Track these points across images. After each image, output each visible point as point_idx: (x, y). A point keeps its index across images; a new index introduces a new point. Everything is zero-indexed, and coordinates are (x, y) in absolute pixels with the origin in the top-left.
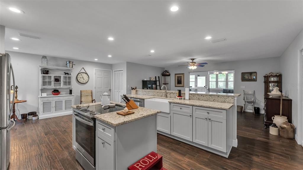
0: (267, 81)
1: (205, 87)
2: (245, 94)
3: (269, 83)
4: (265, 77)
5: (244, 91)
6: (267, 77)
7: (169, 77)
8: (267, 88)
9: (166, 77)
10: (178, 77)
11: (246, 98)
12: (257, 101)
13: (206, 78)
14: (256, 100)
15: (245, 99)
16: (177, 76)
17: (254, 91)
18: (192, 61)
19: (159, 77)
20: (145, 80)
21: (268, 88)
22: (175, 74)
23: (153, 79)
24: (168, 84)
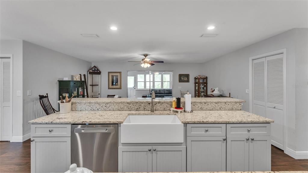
0: (198, 83)
1: (134, 88)
4: (195, 78)
5: (181, 91)
6: (198, 79)
7: (100, 76)
9: (94, 75)
10: (113, 76)
16: (111, 74)
19: (84, 75)
22: (109, 73)
23: (77, 78)
24: (97, 85)
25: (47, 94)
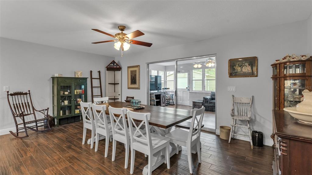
0: (278, 76)
1: (187, 89)
2: (234, 103)
3: (283, 79)
4: (274, 66)
5: (233, 96)
6: (278, 65)
7: (120, 72)
8: (280, 90)
10: (132, 72)
11: (238, 112)
12: (258, 119)
13: (189, 75)
14: (257, 116)
15: (236, 113)
16: (130, 70)
17: (253, 97)
18: (120, 32)
19: (99, 72)
20: (55, 76)
21: (282, 92)
22: (128, 67)
23: (79, 75)
24: (119, 84)
25: (29, 91)
